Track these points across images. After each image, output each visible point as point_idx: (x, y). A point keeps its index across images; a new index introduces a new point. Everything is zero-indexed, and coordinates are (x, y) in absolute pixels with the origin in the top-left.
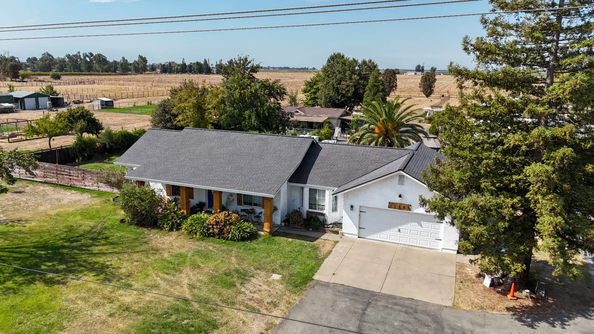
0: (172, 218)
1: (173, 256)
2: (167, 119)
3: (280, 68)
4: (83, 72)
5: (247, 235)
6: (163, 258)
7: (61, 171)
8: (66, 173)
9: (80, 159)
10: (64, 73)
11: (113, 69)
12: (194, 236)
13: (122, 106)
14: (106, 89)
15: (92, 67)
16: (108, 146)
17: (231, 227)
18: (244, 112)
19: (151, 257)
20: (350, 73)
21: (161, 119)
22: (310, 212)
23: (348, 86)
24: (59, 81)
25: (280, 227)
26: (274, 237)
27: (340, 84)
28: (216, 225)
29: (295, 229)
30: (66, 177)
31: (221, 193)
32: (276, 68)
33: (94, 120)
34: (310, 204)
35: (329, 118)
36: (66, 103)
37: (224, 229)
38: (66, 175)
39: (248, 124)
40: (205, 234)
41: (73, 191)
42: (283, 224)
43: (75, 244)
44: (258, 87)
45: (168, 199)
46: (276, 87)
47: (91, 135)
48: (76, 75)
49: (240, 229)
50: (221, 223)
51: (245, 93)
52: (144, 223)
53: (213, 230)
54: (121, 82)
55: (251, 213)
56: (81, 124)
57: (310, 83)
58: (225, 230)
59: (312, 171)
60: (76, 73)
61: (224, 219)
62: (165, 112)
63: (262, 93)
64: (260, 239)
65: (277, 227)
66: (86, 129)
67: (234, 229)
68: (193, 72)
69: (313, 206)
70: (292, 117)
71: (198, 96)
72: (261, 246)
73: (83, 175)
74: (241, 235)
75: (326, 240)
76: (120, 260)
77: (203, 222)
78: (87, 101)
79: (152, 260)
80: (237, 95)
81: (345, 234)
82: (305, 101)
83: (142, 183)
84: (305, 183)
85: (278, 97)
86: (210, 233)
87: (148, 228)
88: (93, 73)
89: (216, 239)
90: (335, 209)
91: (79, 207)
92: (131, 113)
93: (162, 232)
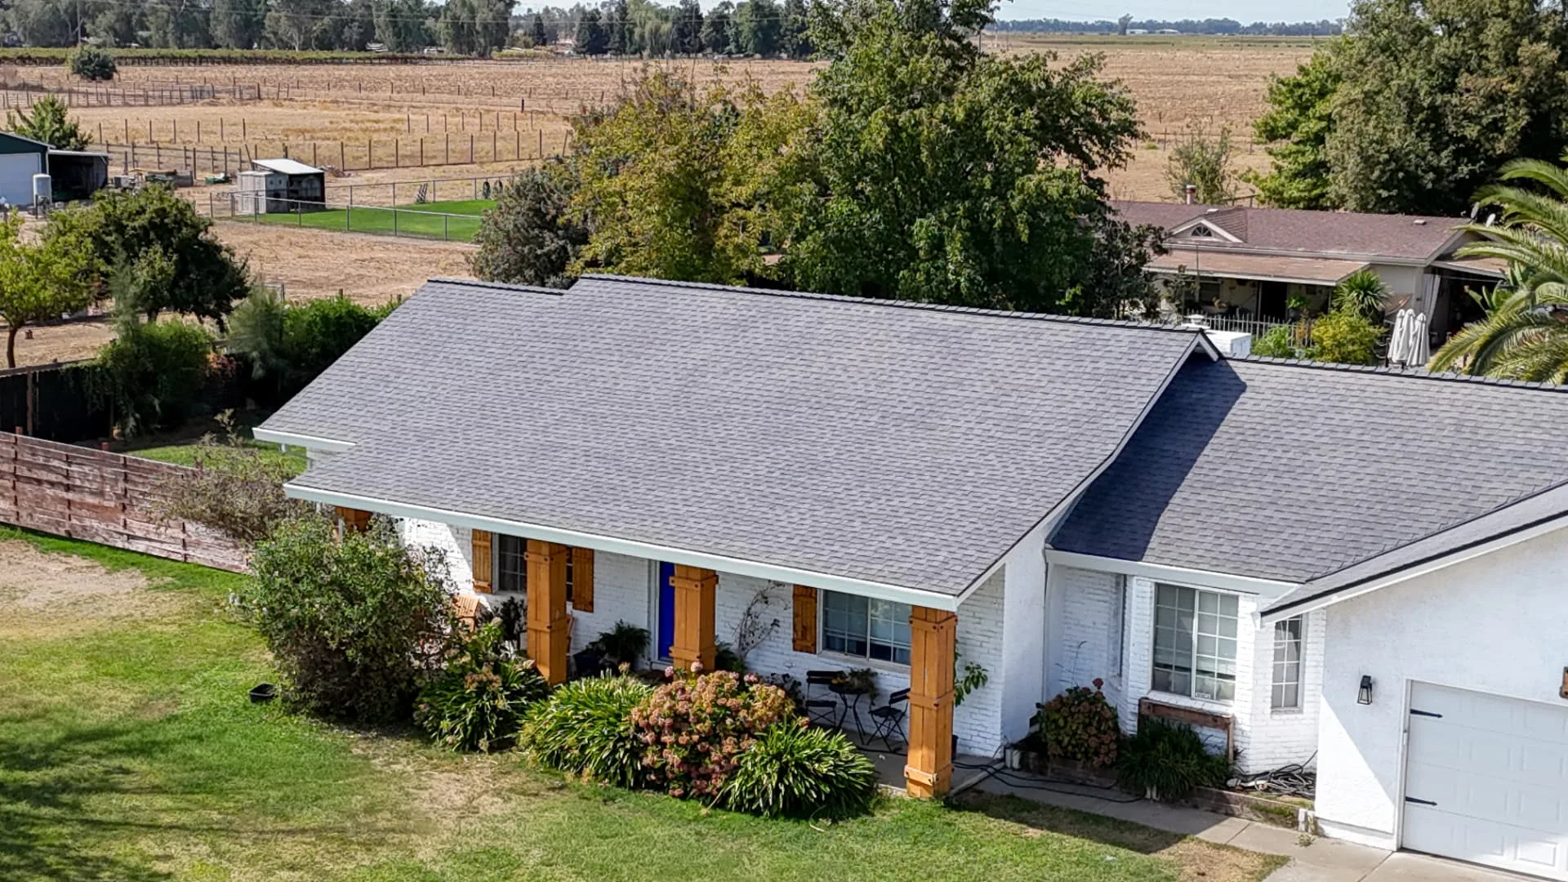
0: (482, 689)
1: (458, 857)
2: (547, 255)
3: (1187, 28)
4: (217, 47)
5: (818, 792)
6: (411, 863)
7: (31, 466)
8: (53, 477)
9: (132, 423)
10: (135, 50)
11: (352, 33)
12: (569, 776)
13: (365, 199)
14: (307, 124)
15: (261, 24)
16: (258, 372)
17: (744, 744)
18: (912, 223)
19: (359, 856)
20: (1508, 30)
21: (523, 257)
22: (1155, 706)
23: (1493, 99)
24: (103, 87)
25: (992, 768)
26: (954, 815)
27: (1450, 88)
28: (675, 729)
29: (1070, 788)
30: (50, 492)
31: (709, 579)
32: (1169, 25)
33: (213, 249)
34: (1156, 664)
35: (1373, 266)
36: (118, 180)
37: (708, 753)
38: (52, 484)
39: (928, 280)
40: (624, 775)
41: (76, 561)
42: (1015, 758)
43: (32, 777)
44: (984, 95)
45: (479, 605)
46: (1078, 95)
47: (190, 320)
48: (188, 60)
49: (786, 758)
50: (699, 720)
51: (918, 123)
52: (351, 708)
53: (660, 753)
54: (384, 94)
55: (858, 692)
56: (154, 263)
57: (1299, 85)
58: (715, 756)
59: (1176, 499)
60: (186, 52)
61: (714, 704)
62: (542, 220)
63: (1008, 127)
64: (883, 818)
65: (983, 768)
66: (170, 291)
67: (755, 755)
68: (732, 47)
69: (1175, 677)
70: (1160, 251)
71: (692, 138)
72: (878, 848)
73: (121, 485)
74: (789, 788)
75: (1225, 847)
76: (219, 854)
77: (618, 717)
78: (210, 176)
79: (359, 866)
80: (875, 137)
81: (1328, 830)
82: (1269, 184)
83: (360, 520)
84: (1136, 553)
85: (1093, 149)
86: (646, 770)
87: (369, 730)
88: (261, 52)
89: (668, 802)
90: (1286, 699)
91: (86, 625)
92: (396, 232)
93: (428, 752)
